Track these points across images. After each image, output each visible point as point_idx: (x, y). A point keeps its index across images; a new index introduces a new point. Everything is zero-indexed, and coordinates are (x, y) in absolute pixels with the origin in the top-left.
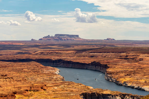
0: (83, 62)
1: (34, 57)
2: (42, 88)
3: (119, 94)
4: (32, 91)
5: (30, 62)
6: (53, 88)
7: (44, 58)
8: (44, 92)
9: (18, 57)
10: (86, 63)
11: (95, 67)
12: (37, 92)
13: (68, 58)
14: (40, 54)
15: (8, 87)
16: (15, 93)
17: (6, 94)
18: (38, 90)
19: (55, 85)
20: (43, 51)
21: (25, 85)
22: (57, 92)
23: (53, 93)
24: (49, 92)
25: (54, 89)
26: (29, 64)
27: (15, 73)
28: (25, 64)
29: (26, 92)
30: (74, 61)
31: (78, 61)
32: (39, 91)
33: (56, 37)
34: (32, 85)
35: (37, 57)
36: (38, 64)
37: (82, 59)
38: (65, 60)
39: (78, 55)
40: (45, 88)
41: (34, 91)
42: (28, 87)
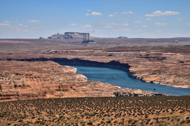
0: (101, 62)
1: (48, 56)
2: (71, 88)
3: (151, 94)
4: (61, 91)
5: (46, 61)
6: (81, 88)
7: (59, 57)
8: (74, 92)
9: (32, 56)
10: (104, 62)
11: (115, 66)
12: (67, 92)
13: (84, 57)
14: (54, 53)
15: (36, 87)
16: (45, 93)
17: (37, 93)
18: (67, 90)
19: (81, 84)
20: (57, 50)
21: (54, 85)
22: (88, 92)
23: (84, 92)
24: (79, 92)
25: (83, 88)
26: (45, 63)
27: (35, 72)
28: (41, 63)
29: (57, 92)
30: (91, 60)
31: (95, 60)
32: (69, 91)
33: (65, 35)
34: (61, 85)
35: (51, 56)
36: (54, 63)
37: (100, 59)
38: (82, 59)
39: (95, 54)
40: (75, 87)
41: (63, 91)
42: (56, 86)
